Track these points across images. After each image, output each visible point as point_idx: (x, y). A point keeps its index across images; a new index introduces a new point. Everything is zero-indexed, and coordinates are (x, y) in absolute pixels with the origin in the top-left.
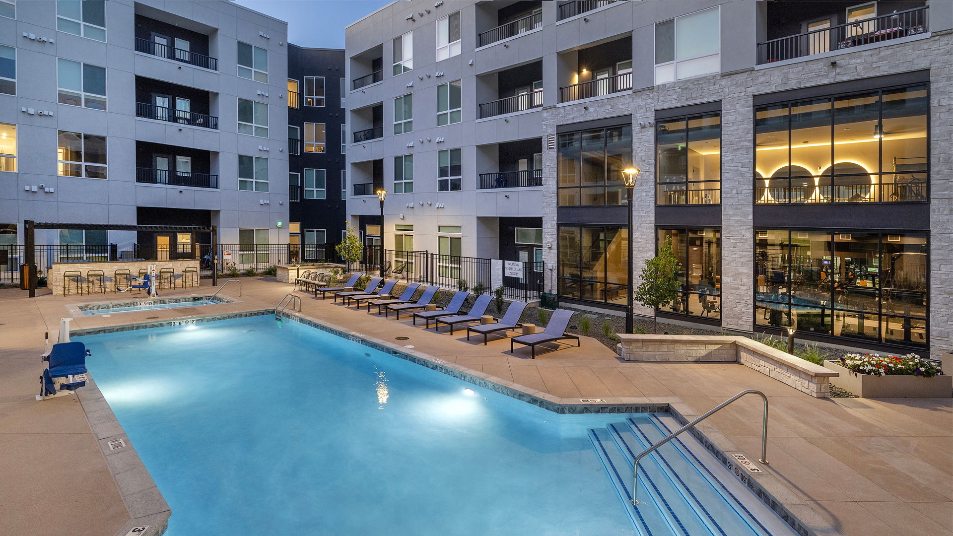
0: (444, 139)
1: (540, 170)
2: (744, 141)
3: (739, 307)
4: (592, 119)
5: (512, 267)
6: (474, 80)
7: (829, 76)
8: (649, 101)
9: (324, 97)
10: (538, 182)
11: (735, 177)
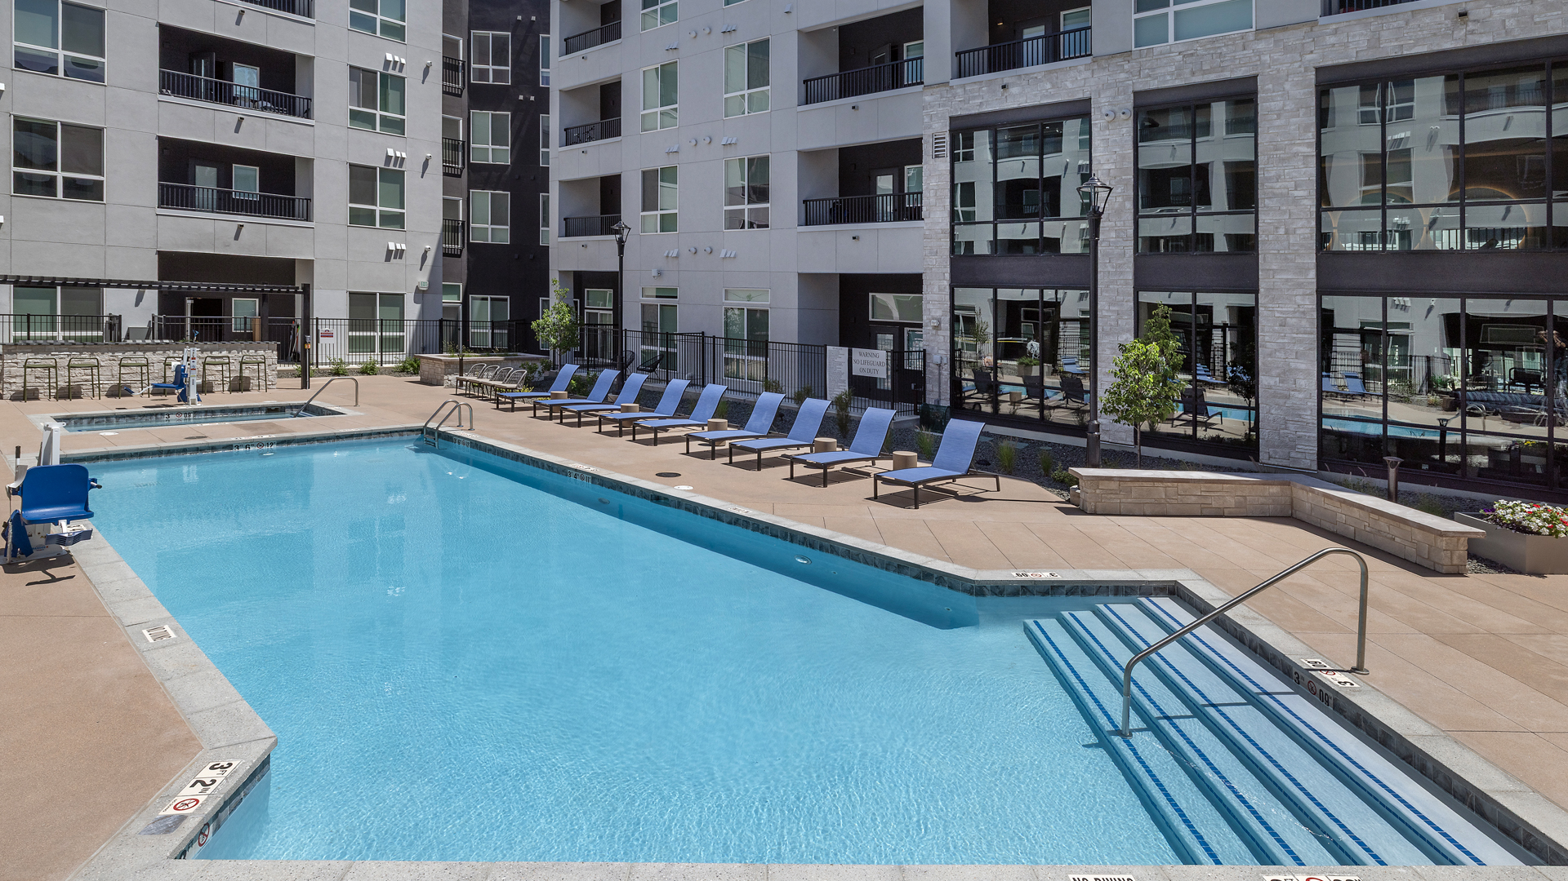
0: (737, 140)
1: (917, 193)
2: (1299, 144)
3: (1292, 427)
4: (1016, 106)
5: (866, 359)
6: (794, 38)
7: (1455, 36)
8: (1123, 76)
9: (509, 68)
10: (915, 214)
11: (1283, 205)
